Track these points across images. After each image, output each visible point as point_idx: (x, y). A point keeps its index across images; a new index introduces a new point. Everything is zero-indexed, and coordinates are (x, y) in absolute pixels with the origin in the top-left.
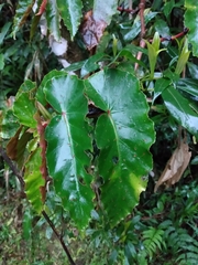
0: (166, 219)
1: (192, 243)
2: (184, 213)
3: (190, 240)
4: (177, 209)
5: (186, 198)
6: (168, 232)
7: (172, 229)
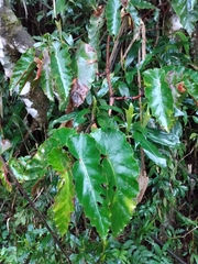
0: (128, 239)
1: (152, 258)
2: (143, 231)
3: (150, 255)
4: (137, 229)
5: (143, 217)
6: (130, 251)
7: (134, 247)
